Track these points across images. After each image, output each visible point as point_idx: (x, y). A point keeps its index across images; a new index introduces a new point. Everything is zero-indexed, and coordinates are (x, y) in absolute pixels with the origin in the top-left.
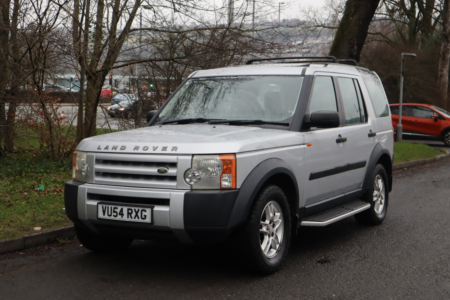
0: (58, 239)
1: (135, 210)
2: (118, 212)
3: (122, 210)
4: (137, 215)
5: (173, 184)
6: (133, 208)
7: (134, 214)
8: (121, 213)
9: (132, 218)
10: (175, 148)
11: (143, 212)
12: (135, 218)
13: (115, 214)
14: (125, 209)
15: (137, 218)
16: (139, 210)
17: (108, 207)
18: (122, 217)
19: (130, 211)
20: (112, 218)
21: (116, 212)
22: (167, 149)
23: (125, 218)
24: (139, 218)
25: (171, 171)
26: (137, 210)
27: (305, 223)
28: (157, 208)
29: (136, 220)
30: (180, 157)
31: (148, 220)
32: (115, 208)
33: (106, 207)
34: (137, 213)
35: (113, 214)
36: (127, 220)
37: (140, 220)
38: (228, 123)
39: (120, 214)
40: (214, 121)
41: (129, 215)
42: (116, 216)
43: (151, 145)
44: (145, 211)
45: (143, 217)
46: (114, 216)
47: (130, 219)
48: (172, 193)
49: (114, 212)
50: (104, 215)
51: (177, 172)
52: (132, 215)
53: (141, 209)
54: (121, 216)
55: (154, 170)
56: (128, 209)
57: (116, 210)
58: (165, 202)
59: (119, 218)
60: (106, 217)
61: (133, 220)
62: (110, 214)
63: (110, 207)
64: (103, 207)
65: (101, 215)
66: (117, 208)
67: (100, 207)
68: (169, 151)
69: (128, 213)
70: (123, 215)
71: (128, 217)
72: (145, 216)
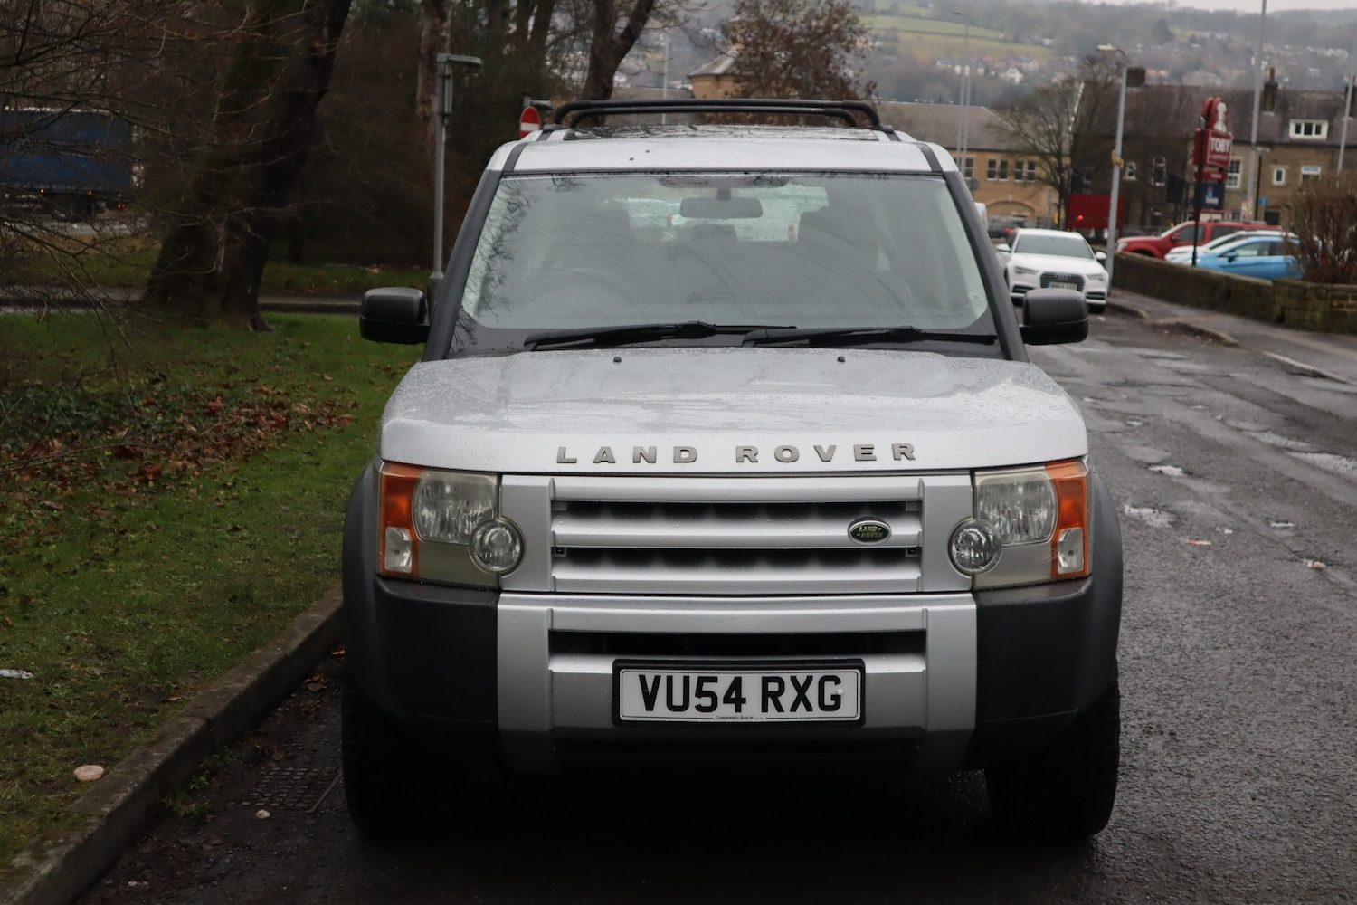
1: (794, 680)
2: (721, 694)
3: (737, 684)
4: (801, 698)
5: (908, 574)
6: (786, 676)
7: (789, 696)
8: (733, 696)
9: (780, 709)
10: (903, 451)
11: (829, 687)
12: (794, 709)
13: (707, 702)
14: (752, 683)
15: (801, 706)
16: (809, 679)
17: (670, 680)
18: (738, 710)
19: (773, 687)
20: (691, 715)
21: (711, 694)
22: (875, 452)
23: (752, 712)
24: (809, 708)
25: (903, 531)
26: (802, 678)
28: (877, 666)
29: (801, 714)
30: (929, 481)
31: (849, 711)
32: (701, 681)
33: (657, 679)
34: (801, 691)
35: (694, 701)
36: (759, 717)
37: (817, 715)
38: (807, 341)
39: (727, 700)
40: (762, 333)
41: (770, 700)
42: (713, 707)
43: (805, 443)
44: (837, 681)
45: (828, 701)
46: (699, 708)
47: (772, 715)
48: (930, 609)
49: (700, 693)
50: (650, 707)
51: (921, 535)
52: (781, 699)
53: (817, 676)
54: (732, 707)
55: (835, 532)
56: (765, 681)
57: (707, 687)
59: (725, 713)
60: (661, 712)
61: (787, 716)
62: (678, 700)
63: (678, 678)
64: (643, 679)
65: (632, 708)
66: (714, 680)
67: (630, 680)
68: (884, 460)
69: (766, 694)
70: (743, 700)
71: (765, 709)
72: (837, 698)
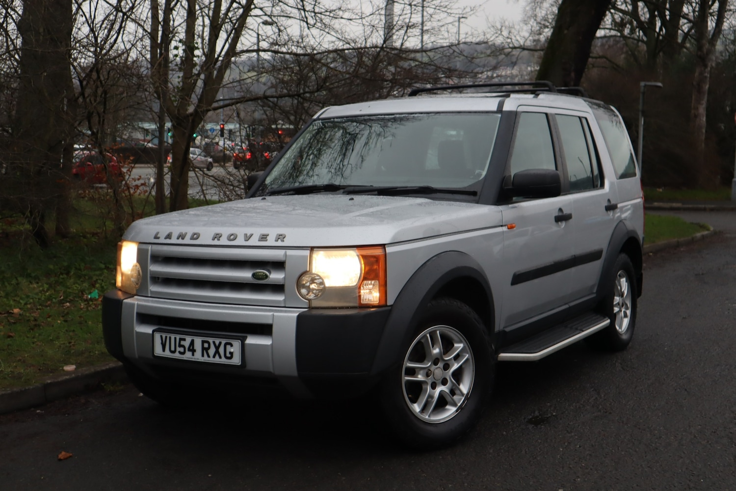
0: (103, 384)
1: (214, 343)
2: (187, 347)
3: (192, 343)
4: (217, 352)
5: (280, 298)
6: (211, 340)
7: (212, 351)
8: (191, 348)
9: (209, 356)
10: (281, 237)
11: (228, 347)
12: (214, 357)
13: (182, 350)
14: (198, 341)
15: (217, 356)
16: (220, 343)
17: (170, 338)
18: (193, 355)
19: (206, 345)
20: (177, 355)
21: (183, 346)
22: (268, 238)
23: (198, 357)
24: (220, 357)
25: (276, 276)
26: (217, 343)
27: (504, 356)
28: (251, 340)
29: (217, 360)
30: (290, 252)
31: (236, 360)
32: (181, 339)
33: (166, 337)
34: (217, 348)
35: (178, 349)
36: (201, 359)
37: (224, 361)
38: (376, 192)
39: (189, 350)
40: (351, 189)
41: (205, 351)
42: (183, 353)
43: (241, 231)
44: (232, 345)
45: (228, 355)
46: (180, 353)
47: (205, 359)
48: (276, 314)
49: (180, 346)
50: (164, 350)
51: (285, 278)
52: (209, 351)
53: (224, 342)
54: (191, 353)
55: (246, 275)
56: (203, 342)
57: (182, 343)
58: (265, 329)
59: (188, 356)
60: (167, 354)
61: (211, 360)
62: (173, 349)
63: (173, 337)
64: (161, 336)
65: (158, 351)
66: (184, 340)
67: (157, 336)
68: (271, 242)
69: (203, 349)
70: (195, 351)
71: (203, 356)
72: (231, 353)
